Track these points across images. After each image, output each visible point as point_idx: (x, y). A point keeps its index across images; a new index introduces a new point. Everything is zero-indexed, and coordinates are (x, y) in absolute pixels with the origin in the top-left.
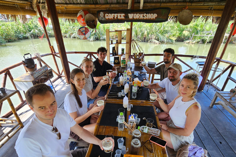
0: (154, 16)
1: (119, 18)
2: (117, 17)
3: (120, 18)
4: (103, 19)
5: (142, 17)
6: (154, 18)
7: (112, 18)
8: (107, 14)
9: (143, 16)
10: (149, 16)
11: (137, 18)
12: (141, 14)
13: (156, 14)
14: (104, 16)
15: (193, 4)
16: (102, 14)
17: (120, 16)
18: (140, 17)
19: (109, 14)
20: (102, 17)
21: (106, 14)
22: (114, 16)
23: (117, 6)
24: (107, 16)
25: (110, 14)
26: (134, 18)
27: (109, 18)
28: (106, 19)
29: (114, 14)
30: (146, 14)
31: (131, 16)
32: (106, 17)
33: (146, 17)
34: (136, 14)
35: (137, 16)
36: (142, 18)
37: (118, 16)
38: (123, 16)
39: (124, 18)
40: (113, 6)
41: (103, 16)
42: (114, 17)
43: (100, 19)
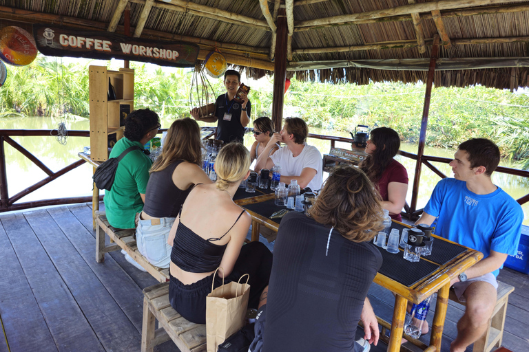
0: (173, 55)
1: (96, 47)
2: (93, 46)
3: (100, 48)
4: (53, 45)
5: (149, 53)
6: (174, 58)
7: (79, 45)
8: (66, 37)
9: (153, 52)
10: (164, 53)
11: (141, 54)
12: (148, 48)
13: (177, 53)
14: (56, 39)
15: (224, 46)
16: (48, 34)
17: (99, 44)
18: (146, 53)
19: (71, 37)
20: (48, 40)
21: (61, 36)
22: (85, 42)
23: (79, 22)
24: (65, 39)
25: (74, 37)
26: (134, 52)
27: (71, 45)
28: (62, 46)
29: (83, 39)
30: (158, 50)
31: (126, 48)
32: (61, 42)
33: (158, 54)
34: (137, 47)
35: (140, 50)
36: (151, 55)
37: (94, 44)
38: (107, 46)
39: (109, 49)
40: (68, 21)
41: (52, 38)
42: (84, 45)
43: (45, 43)
